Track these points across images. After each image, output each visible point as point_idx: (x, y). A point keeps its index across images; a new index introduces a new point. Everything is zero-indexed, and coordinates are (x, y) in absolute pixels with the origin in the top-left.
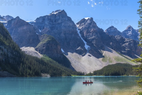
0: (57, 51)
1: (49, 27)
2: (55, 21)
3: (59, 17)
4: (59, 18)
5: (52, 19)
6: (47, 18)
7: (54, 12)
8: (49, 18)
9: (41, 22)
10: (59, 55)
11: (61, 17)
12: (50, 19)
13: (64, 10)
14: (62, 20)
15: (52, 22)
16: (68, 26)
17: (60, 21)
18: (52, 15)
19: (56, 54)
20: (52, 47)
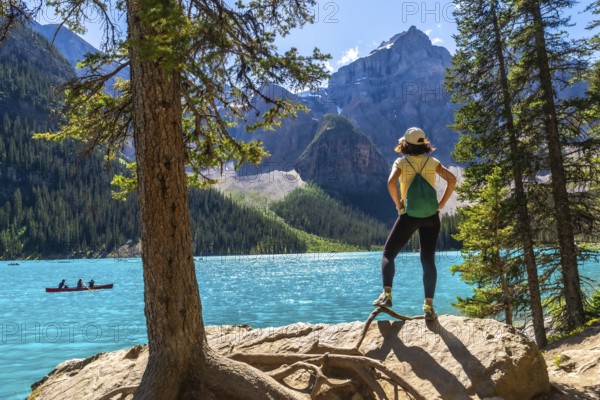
0: (355, 164)
1: (366, 93)
2: (389, 72)
3: (400, 54)
4: (400, 59)
5: (378, 65)
6: (360, 66)
7: (387, 43)
8: (368, 64)
9: (344, 82)
10: (365, 176)
11: (404, 53)
12: (372, 69)
13: (413, 28)
14: (408, 63)
15: (379, 75)
16: (431, 78)
17: (402, 67)
18: (377, 55)
19: (352, 175)
20: (335, 151)
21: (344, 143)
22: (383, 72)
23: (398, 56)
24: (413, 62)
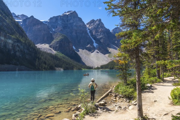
0: (69, 48)
3: (71, 17)
5: (65, 19)
6: (59, 18)
7: (66, 13)
8: (62, 18)
9: (54, 21)
10: (71, 51)
13: (75, 11)
14: (73, 20)
15: (65, 22)
17: (71, 21)
18: (64, 16)
20: (64, 44)
21: (67, 42)
22: (66, 21)
23: (70, 18)
24: (75, 21)
